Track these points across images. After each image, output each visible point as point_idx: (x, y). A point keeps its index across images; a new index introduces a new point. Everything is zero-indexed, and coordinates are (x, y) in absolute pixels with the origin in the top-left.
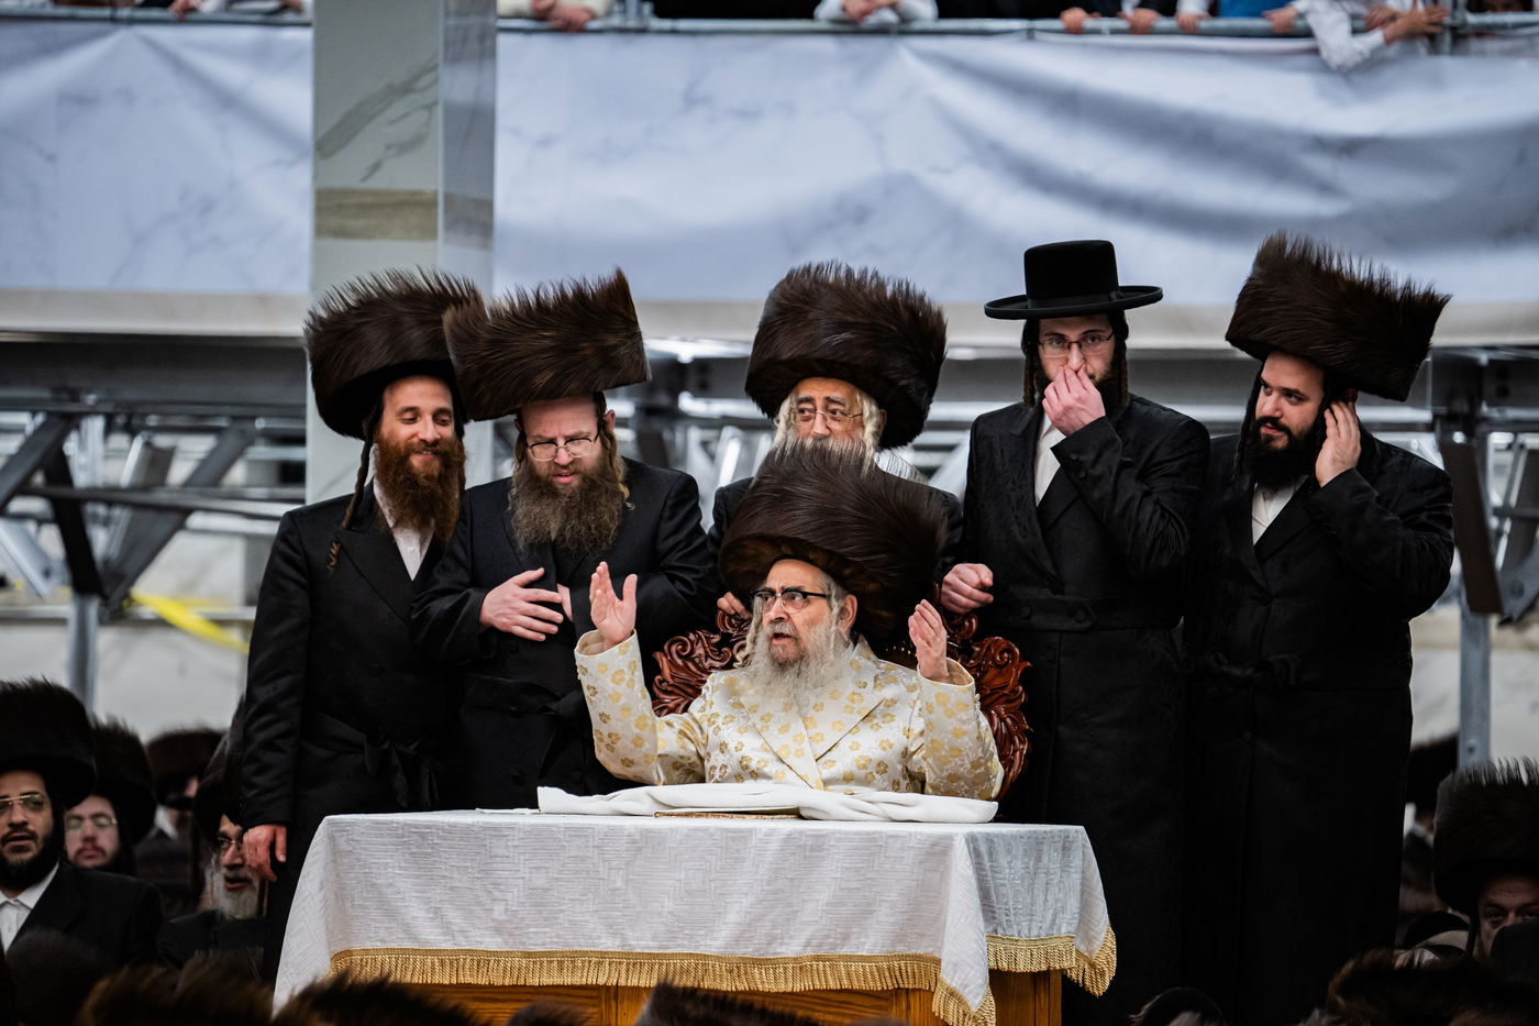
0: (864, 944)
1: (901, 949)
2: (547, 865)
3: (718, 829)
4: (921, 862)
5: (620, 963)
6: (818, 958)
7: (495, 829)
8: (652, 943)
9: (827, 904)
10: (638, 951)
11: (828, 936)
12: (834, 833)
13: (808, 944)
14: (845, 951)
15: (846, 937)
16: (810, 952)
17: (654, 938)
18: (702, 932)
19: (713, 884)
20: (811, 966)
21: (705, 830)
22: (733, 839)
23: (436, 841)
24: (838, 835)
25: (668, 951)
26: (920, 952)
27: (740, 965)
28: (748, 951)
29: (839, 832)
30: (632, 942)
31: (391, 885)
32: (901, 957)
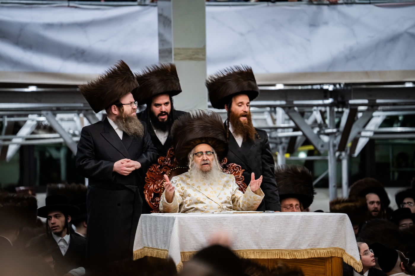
0: (323, 245)
1: (332, 246)
2: (238, 227)
3: (283, 216)
4: (338, 223)
5: (259, 252)
6: (312, 249)
7: (224, 218)
8: (267, 247)
9: (314, 235)
10: (264, 249)
11: (314, 243)
12: (314, 216)
13: (309, 245)
14: (318, 247)
15: (319, 243)
16: (309, 248)
17: (268, 246)
18: (280, 243)
19: (282, 231)
20: (310, 251)
21: (279, 216)
22: (287, 218)
23: (208, 222)
24: (315, 216)
25: (271, 249)
26: (336, 246)
27: (290, 252)
28: (293, 248)
29: (315, 215)
30: (262, 247)
31: (197, 234)
32: (332, 248)
